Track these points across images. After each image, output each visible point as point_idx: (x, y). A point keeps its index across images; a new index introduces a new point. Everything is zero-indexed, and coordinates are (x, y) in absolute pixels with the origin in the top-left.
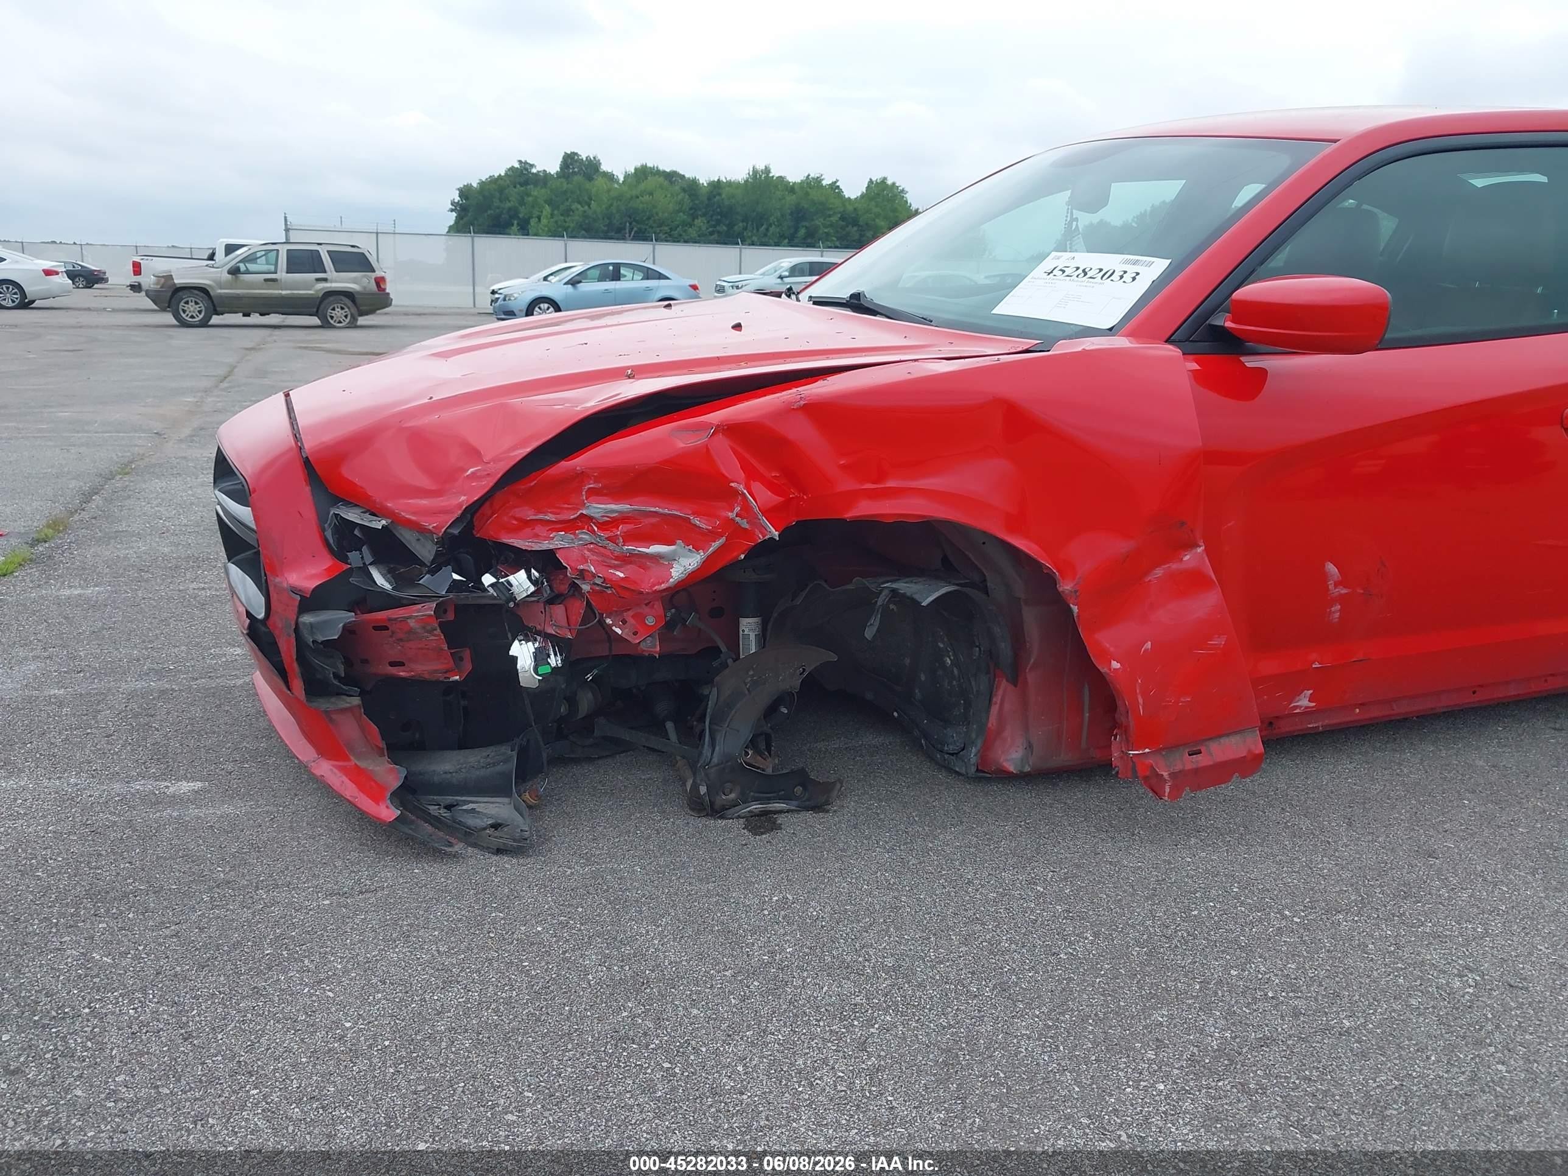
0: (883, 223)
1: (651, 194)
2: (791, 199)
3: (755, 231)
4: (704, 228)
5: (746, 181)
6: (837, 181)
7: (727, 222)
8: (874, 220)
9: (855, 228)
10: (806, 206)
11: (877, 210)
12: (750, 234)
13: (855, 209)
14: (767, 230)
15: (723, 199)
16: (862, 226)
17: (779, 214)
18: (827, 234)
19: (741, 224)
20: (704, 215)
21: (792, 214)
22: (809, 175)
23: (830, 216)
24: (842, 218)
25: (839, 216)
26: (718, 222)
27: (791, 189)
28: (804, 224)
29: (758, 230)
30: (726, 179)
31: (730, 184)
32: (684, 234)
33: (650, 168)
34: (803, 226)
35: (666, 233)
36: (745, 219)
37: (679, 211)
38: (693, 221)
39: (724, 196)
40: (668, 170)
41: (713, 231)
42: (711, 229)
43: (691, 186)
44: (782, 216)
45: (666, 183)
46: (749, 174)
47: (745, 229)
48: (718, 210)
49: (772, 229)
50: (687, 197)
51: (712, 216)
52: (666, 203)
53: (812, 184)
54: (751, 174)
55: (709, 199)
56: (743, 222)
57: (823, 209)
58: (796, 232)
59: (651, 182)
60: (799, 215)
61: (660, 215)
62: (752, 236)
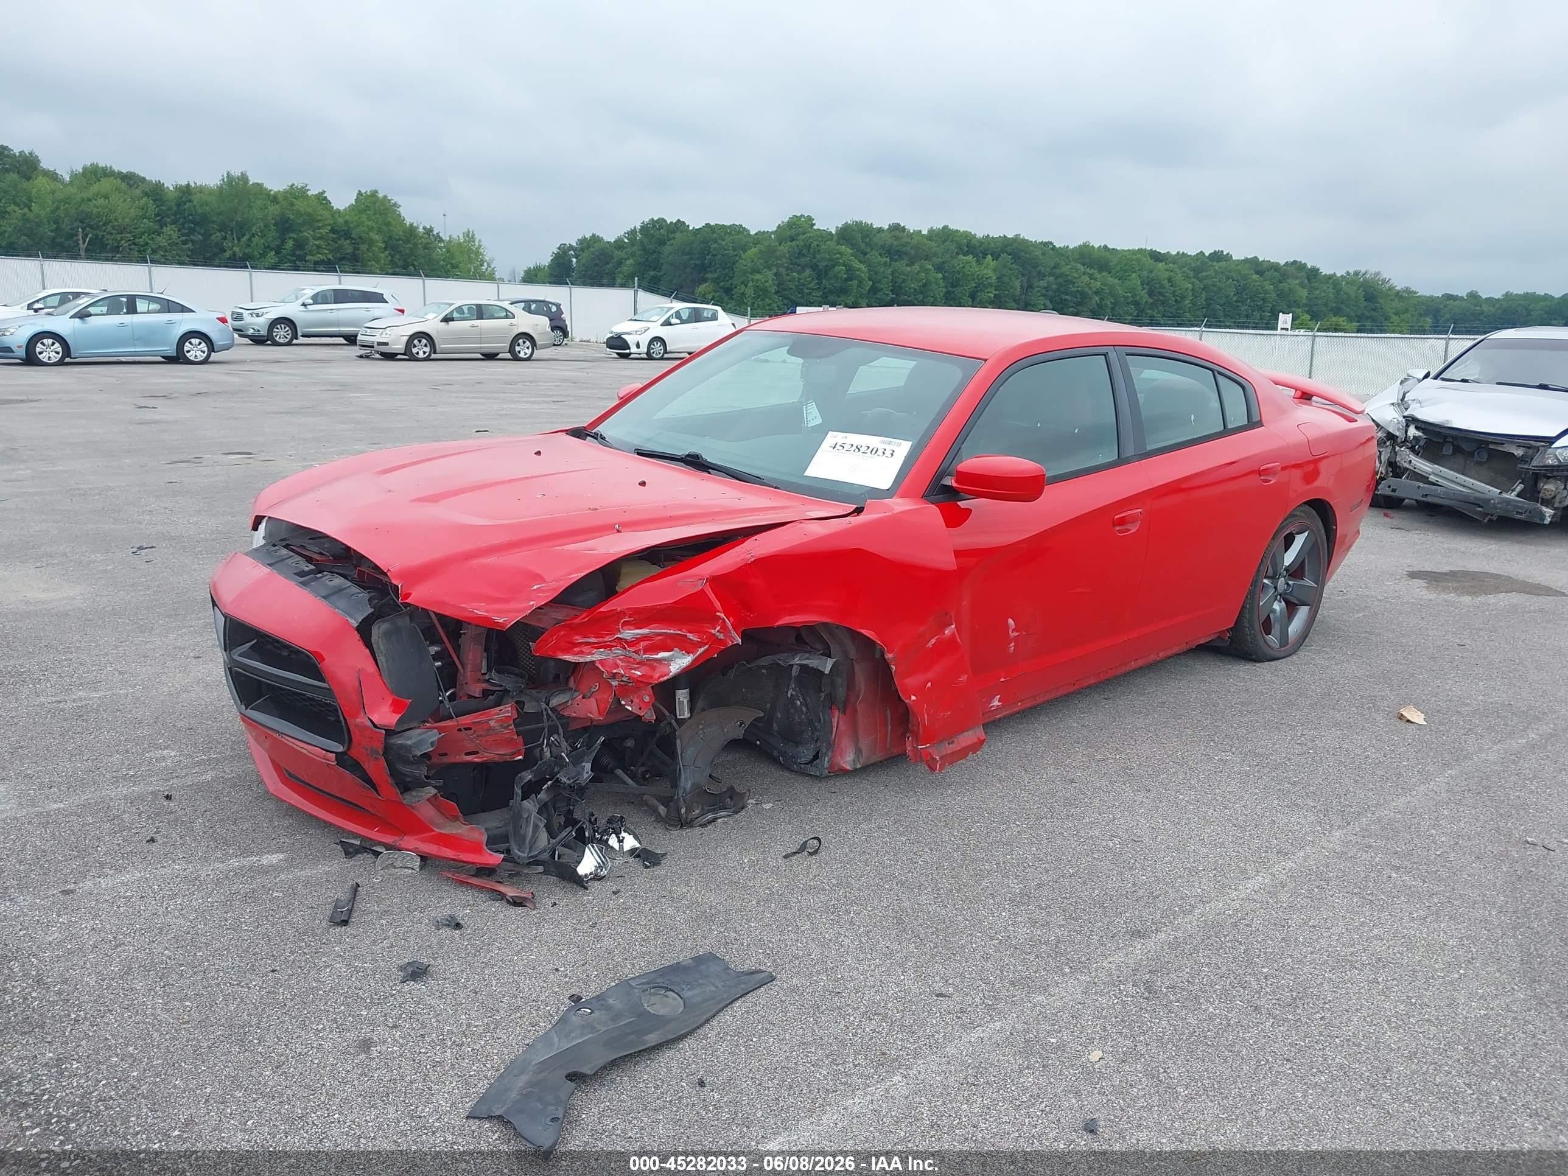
0: (377, 237)
1: (106, 197)
2: (274, 210)
3: (236, 241)
4: (175, 236)
5: (220, 188)
6: (324, 192)
7: (202, 231)
8: (368, 234)
9: (348, 241)
10: (292, 217)
11: (370, 223)
12: (230, 244)
13: (346, 222)
14: (250, 240)
15: (194, 206)
16: (354, 239)
17: (262, 225)
18: (319, 247)
19: (218, 234)
20: (174, 223)
21: (276, 224)
22: (293, 185)
23: (319, 228)
24: (333, 231)
25: (329, 228)
26: (192, 231)
27: (274, 199)
28: (292, 235)
29: (239, 240)
30: (195, 184)
31: (201, 189)
32: (151, 242)
33: (103, 168)
34: (290, 238)
35: (130, 240)
36: (223, 228)
37: (144, 217)
38: (162, 228)
39: (195, 203)
40: (124, 172)
41: (186, 240)
42: (184, 238)
43: (156, 191)
44: (266, 226)
45: (124, 186)
46: (223, 180)
47: (225, 238)
48: (191, 218)
49: (255, 240)
50: (151, 201)
51: (183, 224)
52: (125, 209)
53: (296, 194)
54: (225, 180)
55: (178, 205)
56: (220, 231)
57: (311, 221)
58: (283, 241)
59: (105, 185)
60: (285, 226)
61: (120, 220)
62: (233, 247)
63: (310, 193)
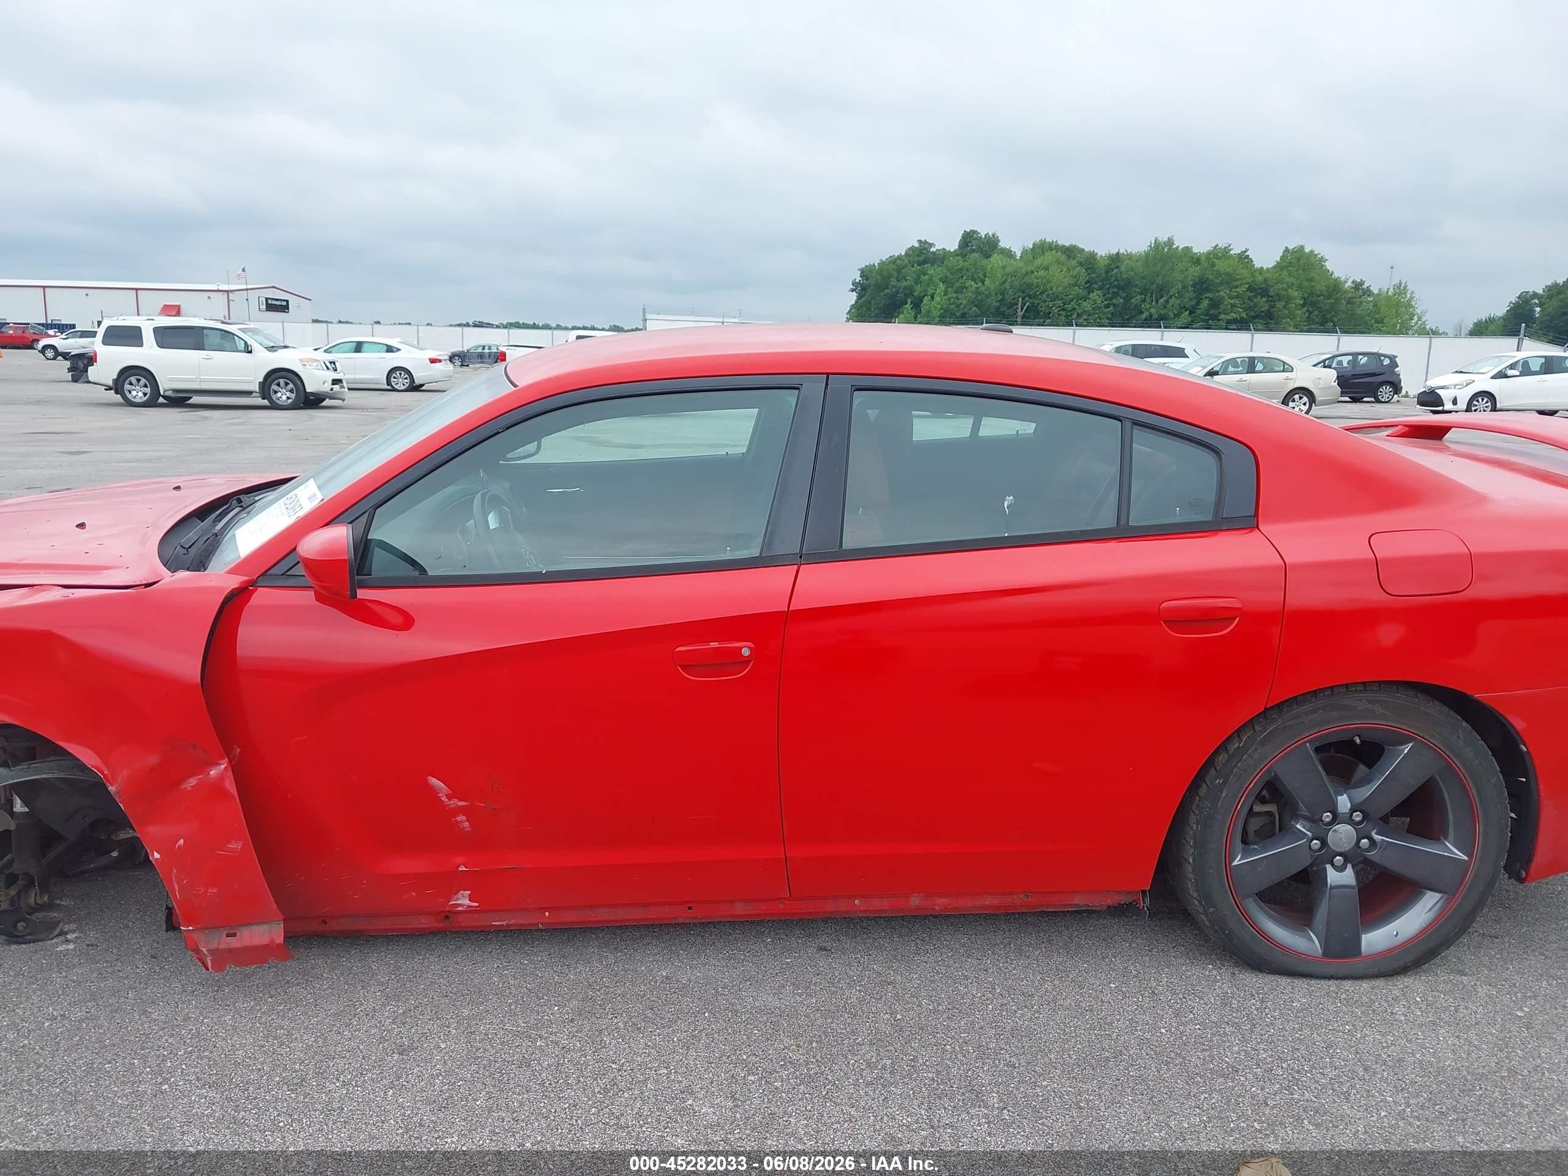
0: (1296, 293)
1: (1047, 269)
2: (1194, 271)
3: (1154, 303)
4: (1099, 301)
5: (1147, 254)
6: (1247, 250)
7: (1124, 295)
8: (1286, 290)
9: (1265, 299)
10: (1211, 277)
11: (1291, 280)
12: (1148, 306)
13: (1265, 280)
14: (1167, 301)
15: (1121, 272)
16: (1272, 297)
17: (1180, 286)
18: (1233, 306)
19: (1139, 297)
20: (1100, 289)
21: (1194, 285)
22: (1217, 246)
23: (1236, 287)
24: (1250, 289)
25: (1247, 286)
26: (1115, 295)
27: (1196, 260)
28: (1208, 295)
29: (1157, 302)
30: (1126, 251)
31: (1130, 256)
32: (1078, 307)
33: (1049, 242)
34: (1206, 298)
35: (1059, 307)
36: (1144, 291)
37: (1075, 285)
38: (1089, 294)
39: (1122, 269)
40: (1067, 245)
41: (1109, 304)
42: (1106, 302)
43: (1089, 261)
44: (1184, 288)
45: (1063, 257)
46: (1150, 246)
47: (1144, 301)
48: (1116, 283)
49: (1171, 301)
50: (1084, 270)
51: (1108, 289)
52: (1060, 277)
53: (1220, 254)
54: (1153, 246)
55: (1107, 272)
56: (1141, 294)
57: (1229, 280)
58: (1198, 303)
59: (1049, 257)
60: (1202, 286)
61: (1054, 289)
62: (1150, 308)
63: (1232, 252)
